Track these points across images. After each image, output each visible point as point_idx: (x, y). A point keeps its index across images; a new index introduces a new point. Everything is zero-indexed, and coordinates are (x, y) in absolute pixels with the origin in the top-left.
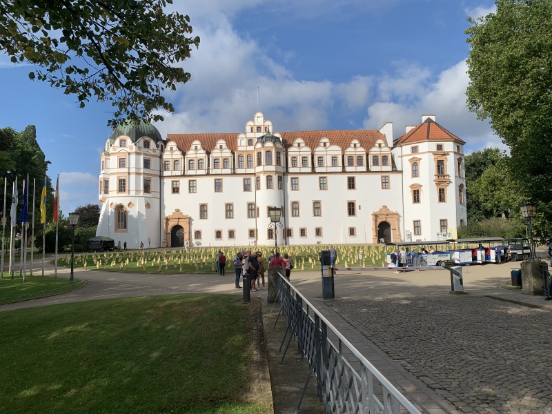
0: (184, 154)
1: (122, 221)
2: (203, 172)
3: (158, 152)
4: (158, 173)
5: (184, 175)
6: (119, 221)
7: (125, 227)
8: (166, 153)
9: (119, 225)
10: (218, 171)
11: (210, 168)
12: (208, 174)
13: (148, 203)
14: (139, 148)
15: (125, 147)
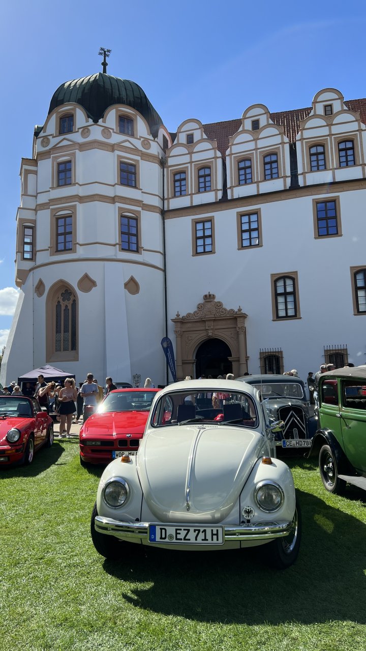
0: (223, 147)
1: (66, 331)
2: (277, 185)
3: (155, 149)
4: (156, 202)
5: (225, 202)
6: (58, 331)
7: (74, 346)
8: (175, 152)
9: (58, 341)
10: (325, 177)
11: (300, 171)
12: (295, 188)
13: (132, 279)
14: (106, 131)
15: (70, 130)
